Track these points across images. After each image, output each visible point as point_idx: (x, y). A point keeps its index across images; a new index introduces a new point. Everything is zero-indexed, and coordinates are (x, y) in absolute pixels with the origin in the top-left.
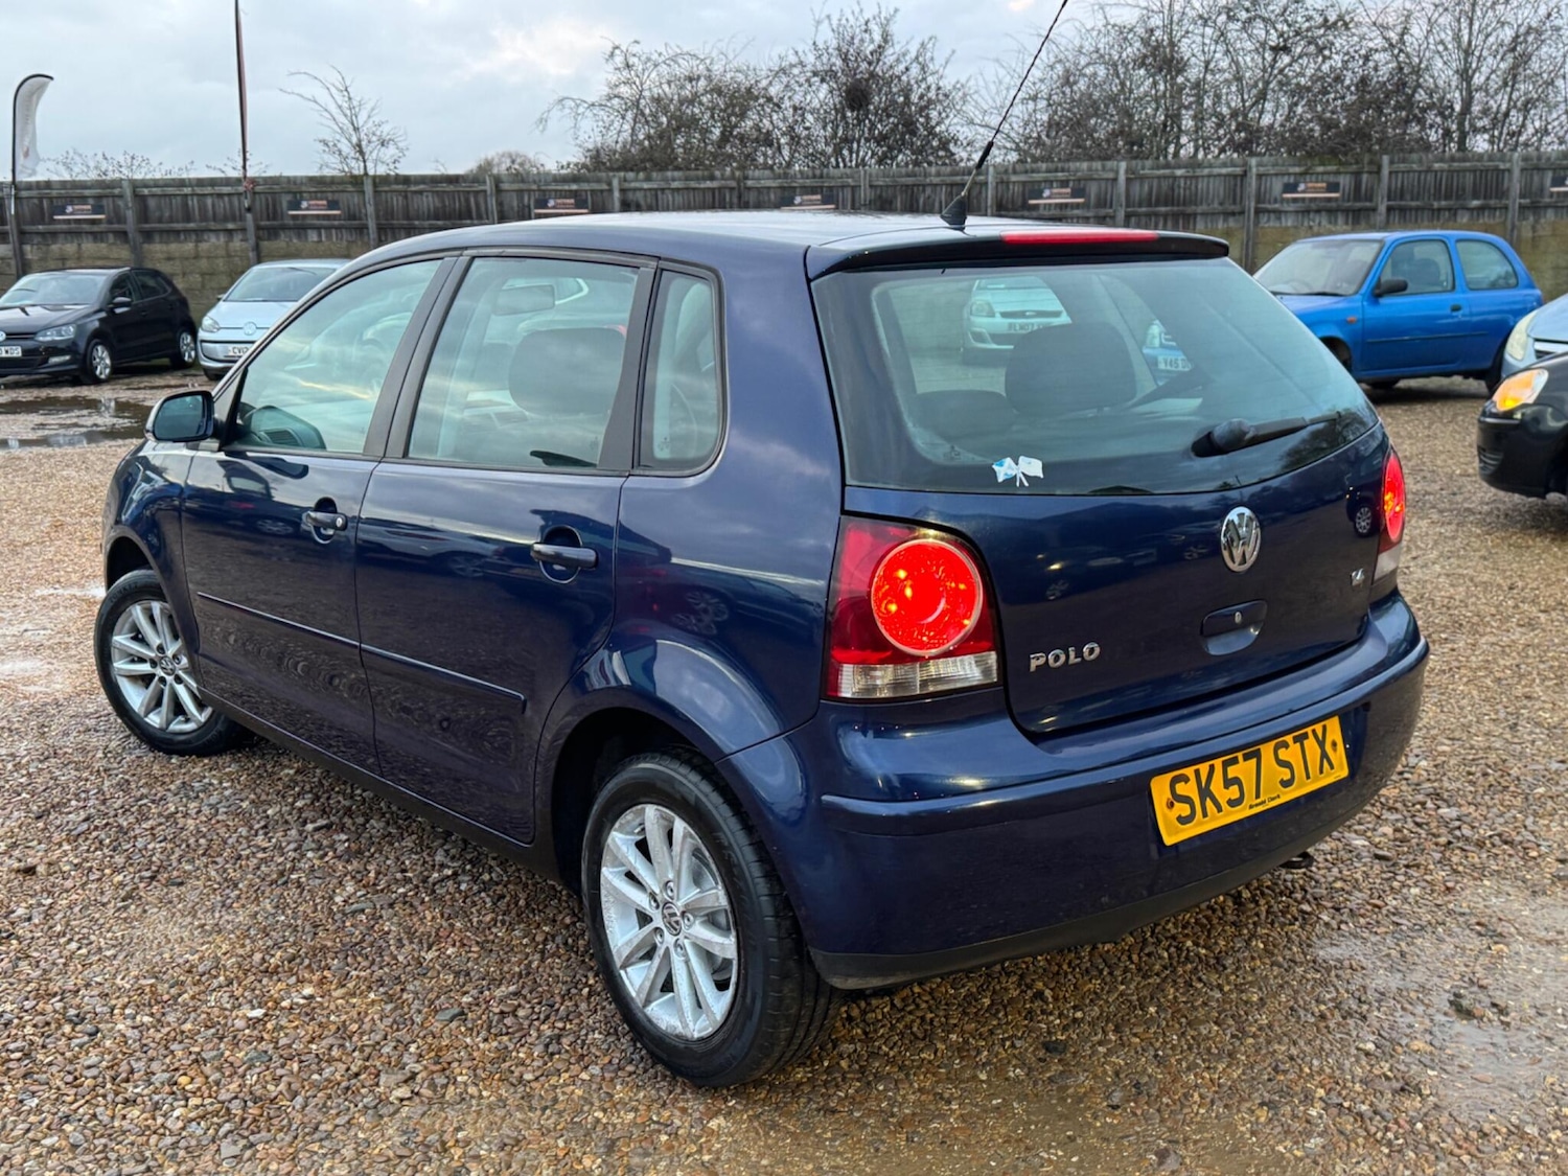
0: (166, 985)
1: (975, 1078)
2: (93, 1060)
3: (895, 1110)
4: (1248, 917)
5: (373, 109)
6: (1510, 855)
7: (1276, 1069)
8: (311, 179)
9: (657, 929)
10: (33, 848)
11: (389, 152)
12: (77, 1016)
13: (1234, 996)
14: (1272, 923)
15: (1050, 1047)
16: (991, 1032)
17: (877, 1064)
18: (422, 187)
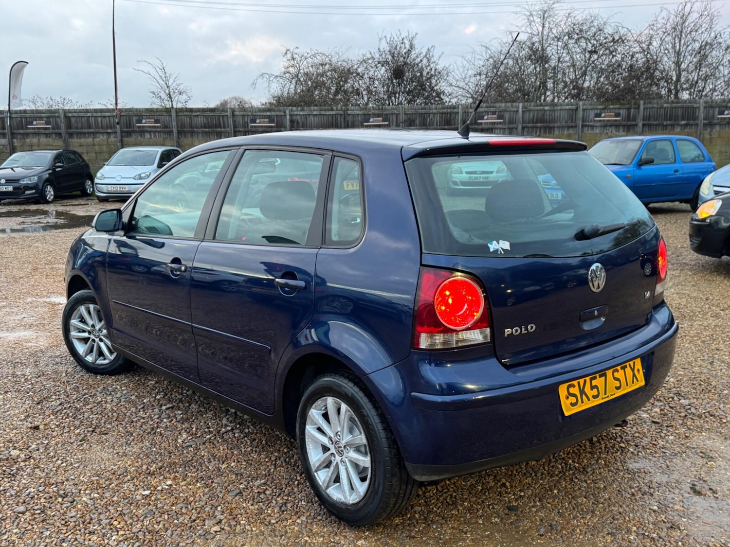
0: (104, 480)
1: (477, 522)
2: (73, 514)
3: (442, 537)
4: (597, 450)
5: (176, 78)
6: (714, 422)
7: (613, 518)
8: (147, 110)
9: (332, 454)
10: (37, 417)
11: (184, 97)
12: (64, 494)
13: (592, 485)
14: (608, 452)
15: (510, 509)
16: (483, 502)
17: (432, 516)
18: (198, 113)
